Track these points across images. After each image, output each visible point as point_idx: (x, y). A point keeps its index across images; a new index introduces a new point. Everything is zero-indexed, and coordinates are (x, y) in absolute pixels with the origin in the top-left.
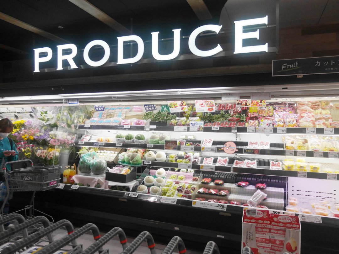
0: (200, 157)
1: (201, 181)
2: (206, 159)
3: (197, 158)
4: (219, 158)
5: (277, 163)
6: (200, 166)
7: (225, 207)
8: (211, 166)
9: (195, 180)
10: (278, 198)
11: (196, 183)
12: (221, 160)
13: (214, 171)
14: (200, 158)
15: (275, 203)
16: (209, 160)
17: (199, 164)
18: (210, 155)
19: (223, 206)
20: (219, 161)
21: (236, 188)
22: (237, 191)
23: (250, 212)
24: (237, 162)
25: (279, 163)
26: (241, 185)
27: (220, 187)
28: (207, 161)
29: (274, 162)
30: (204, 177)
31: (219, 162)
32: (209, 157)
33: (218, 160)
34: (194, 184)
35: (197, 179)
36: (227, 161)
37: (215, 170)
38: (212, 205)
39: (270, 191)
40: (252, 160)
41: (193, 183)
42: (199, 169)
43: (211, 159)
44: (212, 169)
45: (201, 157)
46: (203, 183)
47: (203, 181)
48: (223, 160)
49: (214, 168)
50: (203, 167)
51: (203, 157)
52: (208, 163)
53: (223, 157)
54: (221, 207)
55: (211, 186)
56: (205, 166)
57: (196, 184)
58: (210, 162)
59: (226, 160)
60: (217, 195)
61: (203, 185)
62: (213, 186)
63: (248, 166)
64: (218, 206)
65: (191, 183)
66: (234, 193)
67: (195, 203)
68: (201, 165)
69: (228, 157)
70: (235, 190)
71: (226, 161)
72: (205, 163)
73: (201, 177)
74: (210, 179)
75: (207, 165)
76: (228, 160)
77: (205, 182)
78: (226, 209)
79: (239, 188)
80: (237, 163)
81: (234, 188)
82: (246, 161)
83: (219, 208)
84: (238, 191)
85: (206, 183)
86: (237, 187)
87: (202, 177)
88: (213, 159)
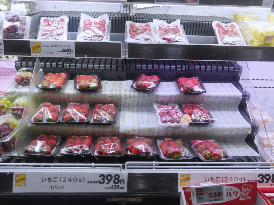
0: (28, 17)
1: (40, 86)
2: (45, 20)
3: (18, 20)
4: (83, 18)
5: (229, 25)
6: (31, 46)
7: (123, 181)
8: (64, 44)
9: (23, 82)
10: (228, 110)
11: (25, 90)
12: (91, 23)
13: (73, 56)
14: (29, 20)
15: (232, 130)
16: (55, 25)
17: (26, 39)
18: (57, 9)
19: (117, 176)
20: (85, 25)
21: (134, 97)
22: (136, 102)
23: (206, 196)
24: (132, 26)
25: (232, 26)
26: (145, 87)
27: (93, 96)
28: (49, 28)
29: (224, 25)
30: (47, 71)
31: (85, 28)
32: (55, 14)
33: (82, 24)
34: (20, 95)
35: (28, 80)
36: (106, 25)
37: (77, 54)
38: (80, 180)
39: (212, 97)
40: (169, 19)
41: (18, 90)
42: (29, 52)
43: (62, 20)
44: (67, 51)
45: (30, 15)
46: (45, 89)
47: (46, 84)
48: (96, 23)
49: (73, 49)
50: (38, 46)
51: (37, 16)
52: (54, 33)
53: (95, 15)
54: (112, 183)
55: (68, 95)
56: (46, 45)
57: (26, 94)
58: (59, 32)
59: (103, 23)
60: (88, 124)
61: (47, 94)
62: (73, 95)
63: (166, 39)
64: (100, 179)
65: (12, 93)
66: (129, 106)
67: (23, 178)
68: (34, 43)
69: (109, 14)
70: (129, 101)
71: (104, 25)
72: (43, 35)
73: (37, 71)
74: (63, 75)
75: (51, 40)
76: (108, 22)
77: (51, 87)
78: (125, 186)
79: (141, 94)
80: (134, 32)
81: (130, 97)
82: (156, 23)
83: (105, 185)
84: (138, 102)
85: (53, 90)
86: (136, 94)
87: (41, 70)
88: (67, 20)
